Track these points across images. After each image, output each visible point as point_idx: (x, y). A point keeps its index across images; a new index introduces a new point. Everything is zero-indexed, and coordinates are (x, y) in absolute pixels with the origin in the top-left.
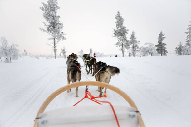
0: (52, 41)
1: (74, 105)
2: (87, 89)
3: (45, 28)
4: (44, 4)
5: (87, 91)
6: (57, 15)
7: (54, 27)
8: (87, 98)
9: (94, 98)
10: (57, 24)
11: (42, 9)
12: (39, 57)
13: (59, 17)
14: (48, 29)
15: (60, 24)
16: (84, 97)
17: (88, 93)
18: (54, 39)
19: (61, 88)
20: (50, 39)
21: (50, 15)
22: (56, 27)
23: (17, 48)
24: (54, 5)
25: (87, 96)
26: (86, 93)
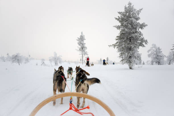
0: (81, 55)
1: (62, 115)
2: (72, 102)
3: (78, 49)
4: (78, 38)
5: (71, 104)
6: (84, 42)
7: (82, 49)
8: (72, 110)
9: (78, 110)
10: (84, 47)
11: (77, 40)
12: (71, 63)
13: (85, 44)
14: (80, 50)
15: (86, 47)
16: (69, 109)
17: (72, 105)
18: (82, 55)
19: (49, 98)
20: (80, 54)
21: (81, 43)
22: (84, 49)
23: (61, 58)
24: (83, 38)
25: (72, 108)
26: (71, 106)
